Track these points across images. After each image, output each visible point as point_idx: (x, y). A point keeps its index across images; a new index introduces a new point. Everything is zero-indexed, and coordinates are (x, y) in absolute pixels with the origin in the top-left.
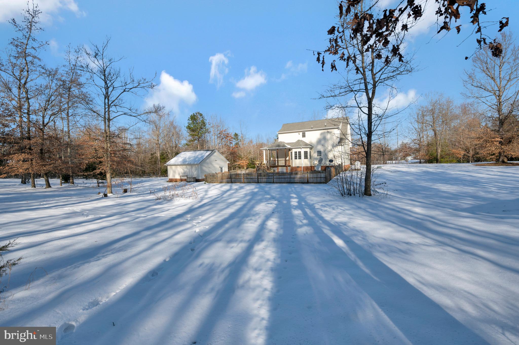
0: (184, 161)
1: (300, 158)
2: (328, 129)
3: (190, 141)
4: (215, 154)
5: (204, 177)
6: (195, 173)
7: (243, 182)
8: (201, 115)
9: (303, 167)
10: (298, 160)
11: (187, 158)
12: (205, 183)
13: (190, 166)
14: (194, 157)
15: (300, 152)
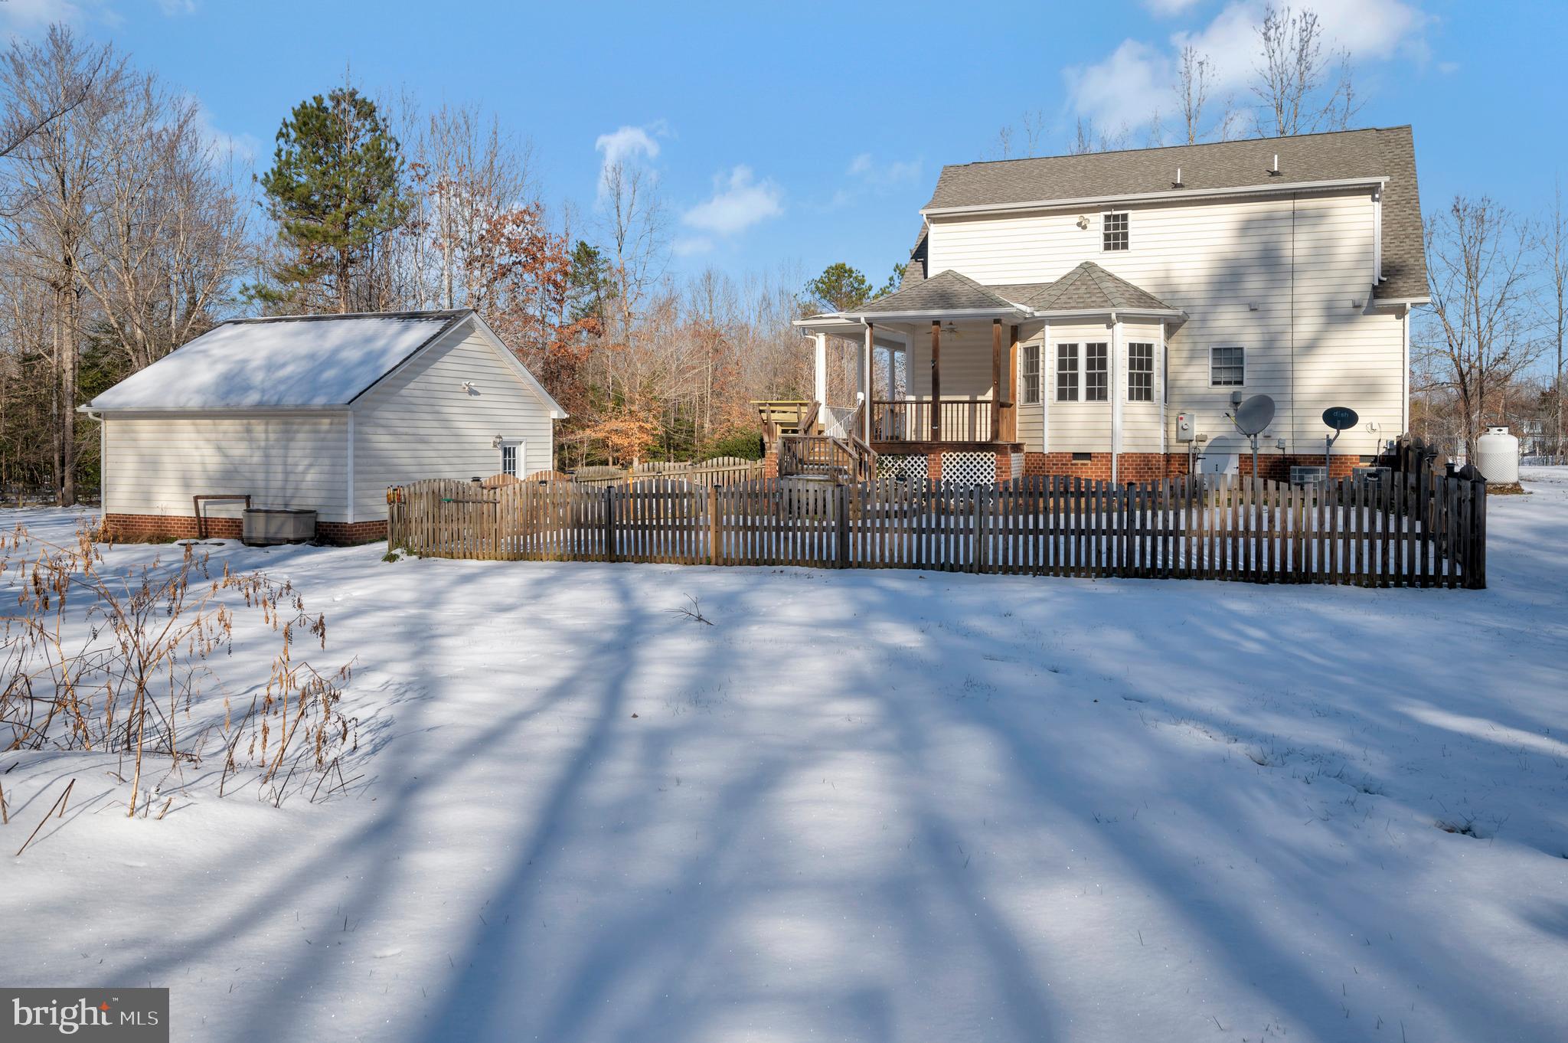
0: (233, 382)
1: (1098, 390)
2: (1295, 195)
3: (286, 275)
4: (469, 344)
5: (383, 512)
6: (309, 477)
7: (712, 553)
8: (366, 110)
9: (1122, 457)
10: (1081, 409)
11: (254, 364)
12: (391, 558)
13: (274, 426)
14: (312, 356)
15: (1103, 347)
